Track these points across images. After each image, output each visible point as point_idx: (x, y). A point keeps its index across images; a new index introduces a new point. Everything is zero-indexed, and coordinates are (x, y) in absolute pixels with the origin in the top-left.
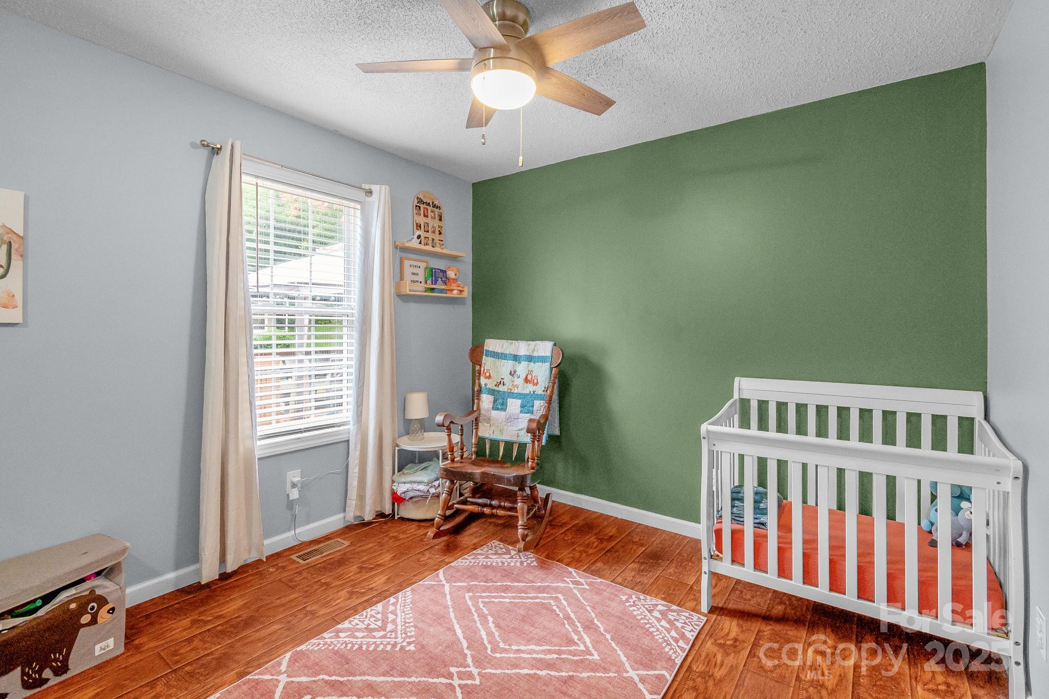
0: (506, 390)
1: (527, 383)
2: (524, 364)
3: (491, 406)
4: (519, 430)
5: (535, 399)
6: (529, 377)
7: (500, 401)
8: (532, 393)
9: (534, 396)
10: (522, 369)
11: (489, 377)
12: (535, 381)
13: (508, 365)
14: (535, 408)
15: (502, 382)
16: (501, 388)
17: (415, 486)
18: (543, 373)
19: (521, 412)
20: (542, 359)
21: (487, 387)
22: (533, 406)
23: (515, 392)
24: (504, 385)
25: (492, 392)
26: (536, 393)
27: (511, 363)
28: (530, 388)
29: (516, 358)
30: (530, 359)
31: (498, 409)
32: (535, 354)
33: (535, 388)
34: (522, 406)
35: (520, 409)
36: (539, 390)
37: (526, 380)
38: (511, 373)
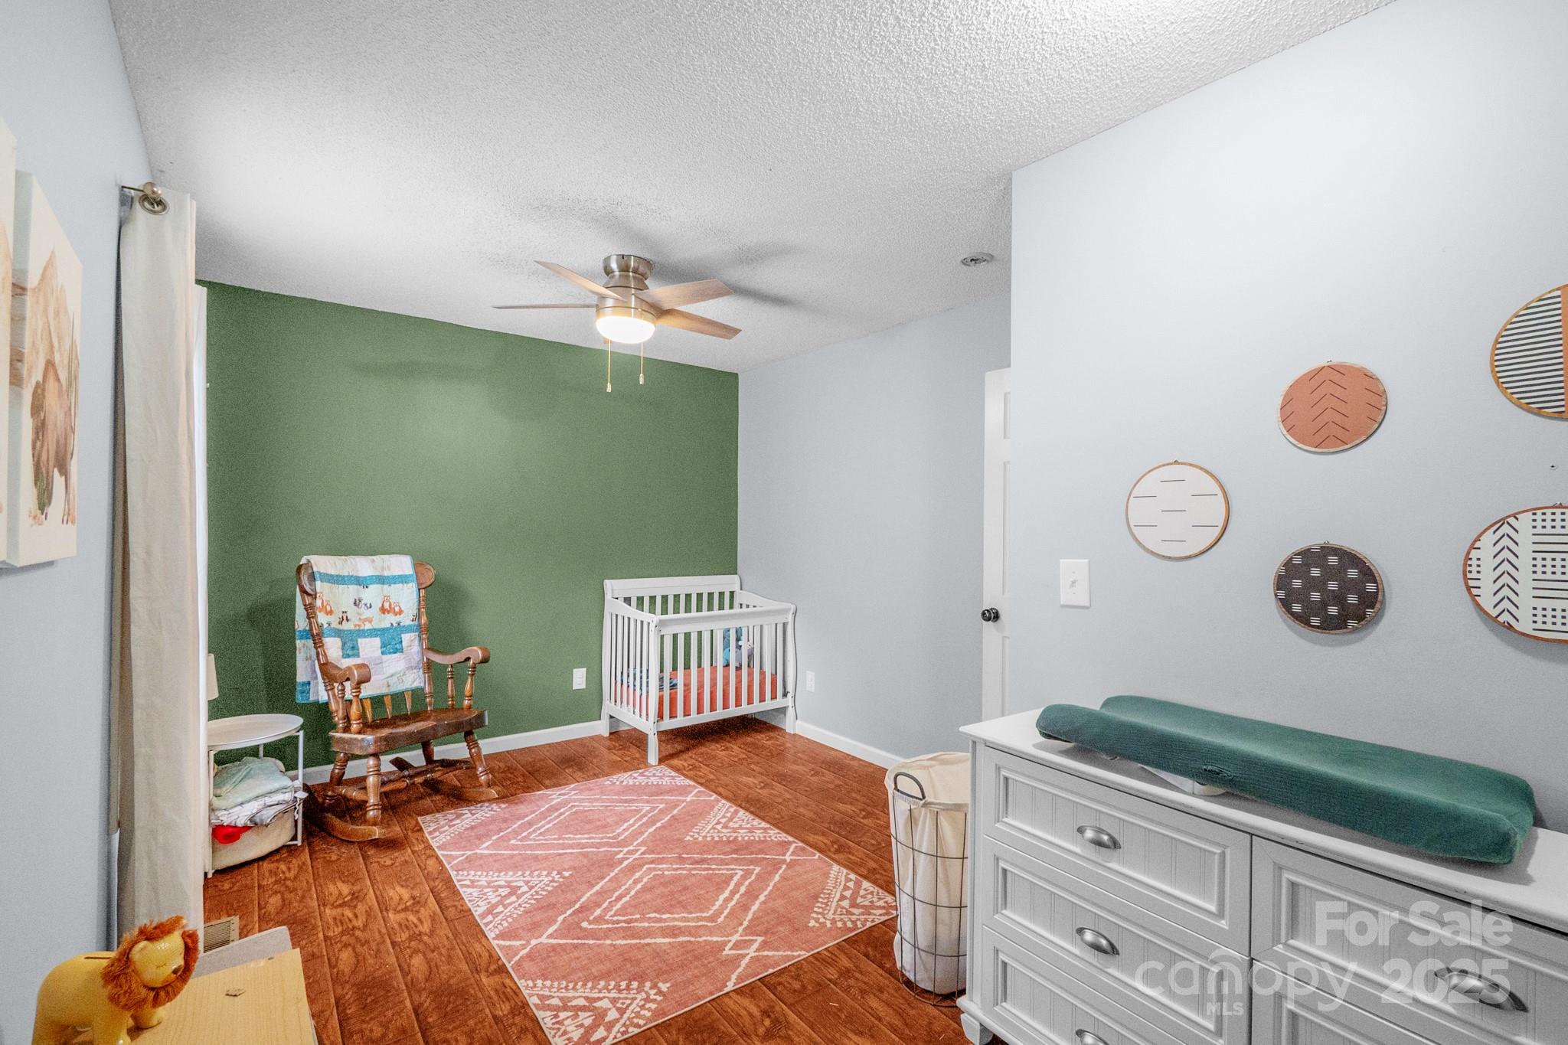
0: (352, 628)
1: (384, 613)
2: (374, 588)
3: (341, 654)
4: (387, 678)
5: (402, 632)
6: (387, 606)
7: (349, 644)
8: (395, 625)
9: (400, 629)
10: (372, 595)
11: (331, 612)
12: (397, 609)
13: (351, 591)
14: (405, 644)
15: (345, 618)
16: (346, 626)
17: (269, 800)
18: (407, 598)
19: (383, 653)
20: (403, 579)
21: (332, 626)
22: (401, 642)
23: (366, 628)
24: (347, 620)
25: (338, 633)
26: (401, 624)
27: (353, 588)
28: (389, 620)
29: (361, 582)
30: (382, 580)
31: (349, 656)
32: (386, 573)
33: (398, 618)
34: (384, 645)
35: (380, 651)
36: (407, 620)
37: (383, 610)
38: (355, 604)
